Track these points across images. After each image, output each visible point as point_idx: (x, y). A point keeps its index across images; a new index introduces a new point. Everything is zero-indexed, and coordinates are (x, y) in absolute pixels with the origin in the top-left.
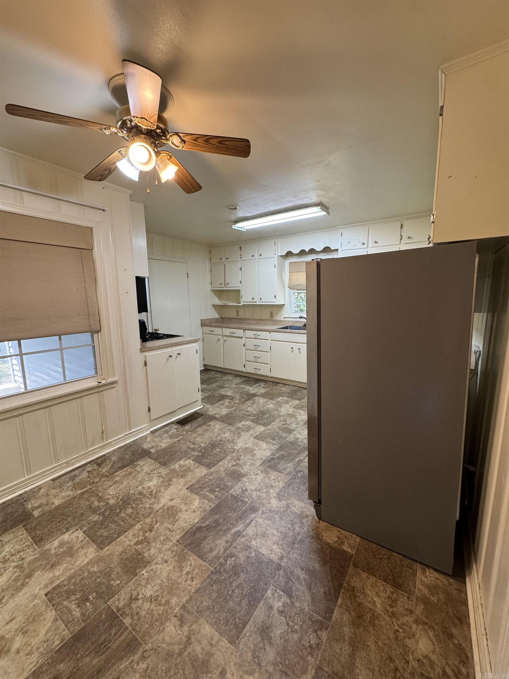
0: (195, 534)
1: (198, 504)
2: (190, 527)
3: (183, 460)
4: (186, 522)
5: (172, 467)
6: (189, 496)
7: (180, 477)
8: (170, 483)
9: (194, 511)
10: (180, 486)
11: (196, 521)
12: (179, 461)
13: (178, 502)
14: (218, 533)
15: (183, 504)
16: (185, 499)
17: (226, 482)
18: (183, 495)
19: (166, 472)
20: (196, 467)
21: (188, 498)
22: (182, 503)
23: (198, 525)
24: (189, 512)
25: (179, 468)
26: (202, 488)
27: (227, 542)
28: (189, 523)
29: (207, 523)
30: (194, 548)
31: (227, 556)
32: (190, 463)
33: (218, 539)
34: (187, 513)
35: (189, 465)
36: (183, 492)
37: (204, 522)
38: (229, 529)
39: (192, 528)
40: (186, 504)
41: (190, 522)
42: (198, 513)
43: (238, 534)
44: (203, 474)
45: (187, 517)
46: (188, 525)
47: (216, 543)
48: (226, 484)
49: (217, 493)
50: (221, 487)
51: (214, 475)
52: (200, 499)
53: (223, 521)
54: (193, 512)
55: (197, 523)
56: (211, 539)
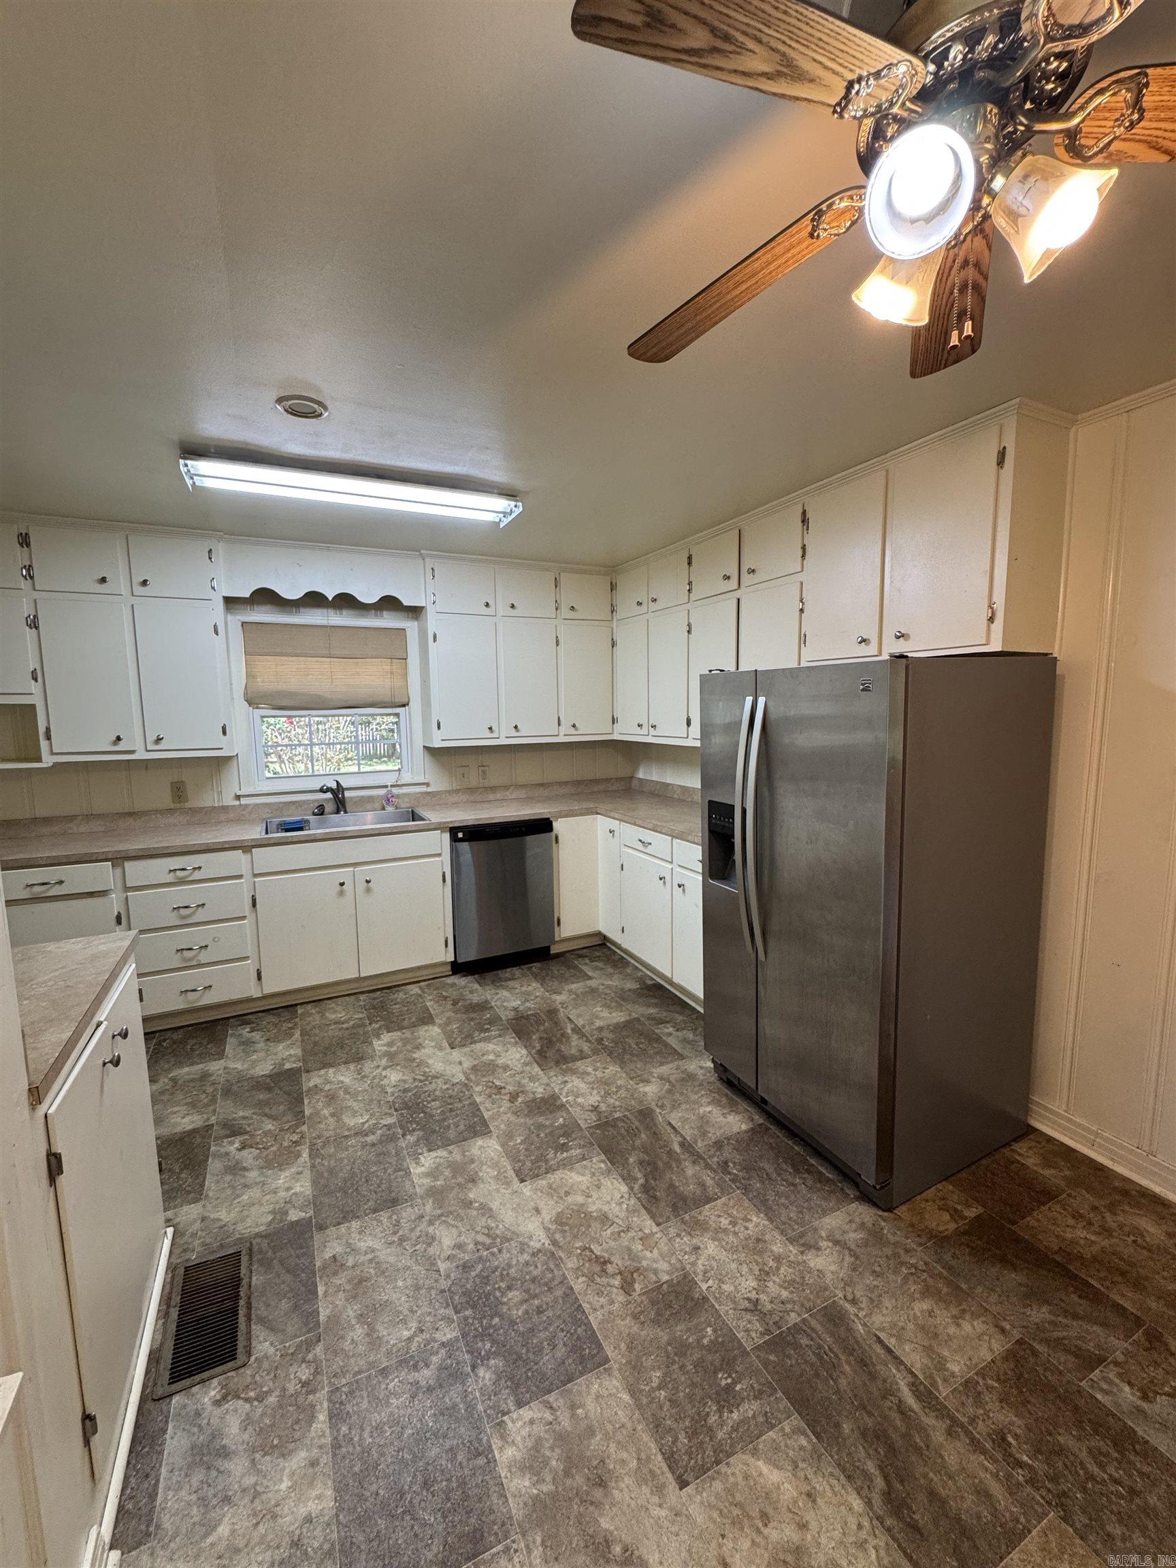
0: (914, 1527)
1: (780, 1468)
2: (882, 1540)
3: (496, 1443)
4: (861, 1545)
5: (516, 1509)
6: (730, 1492)
7: (598, 1493)
8: (617, 1549)
9: (809, 1495)
10: (656, 1512)
11: (857, 1504)
12: (492, 1461)
13: (746, 1544)
14: (918, 1450)
15: (766, 1531)
16: (736, 1512)
17: (699, 1341)
18: (715, 1515)
19: (537, 1552)
20: (573, 1407)
21: (738, 1497)
22: (759, 1532)
23: (877, 1500)
24: (810, 1516)
25: (542, 1481)
26: (699, 1427)
27: (949, 1432)
28: (863, 1534)
29: (871, 1467)
30: (976, 1547)
31: (1004, 1455)
32: (532, 1422)
33: (941, 1457)
34: (813, 1525)
35: (539, 1430)
36: (695, 1510)
37: (867, 1476)
38: (902, 1409)
39: (889, 1530)
40: (764, 1516)
41: (860, 1527)
42: (820, 1484)
43: (925, 1394)
44: (626, 1397)
45: (837, 1534)
46: (873, 1542)
47: (957, 1467)
48: (705, 1341)
49: (738, 1387)
50: (717, 1363)
51: (648, 1362)
52: (755, 1453)
53: (870, 1414)
54: (814, 1501)
55: (869, 1503)
56: (942, 1480)
